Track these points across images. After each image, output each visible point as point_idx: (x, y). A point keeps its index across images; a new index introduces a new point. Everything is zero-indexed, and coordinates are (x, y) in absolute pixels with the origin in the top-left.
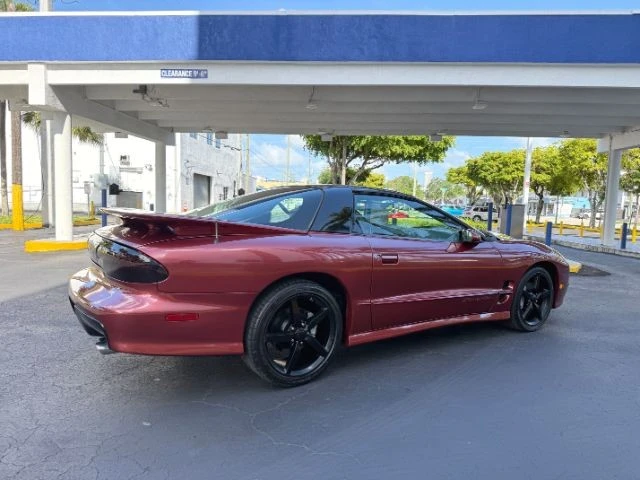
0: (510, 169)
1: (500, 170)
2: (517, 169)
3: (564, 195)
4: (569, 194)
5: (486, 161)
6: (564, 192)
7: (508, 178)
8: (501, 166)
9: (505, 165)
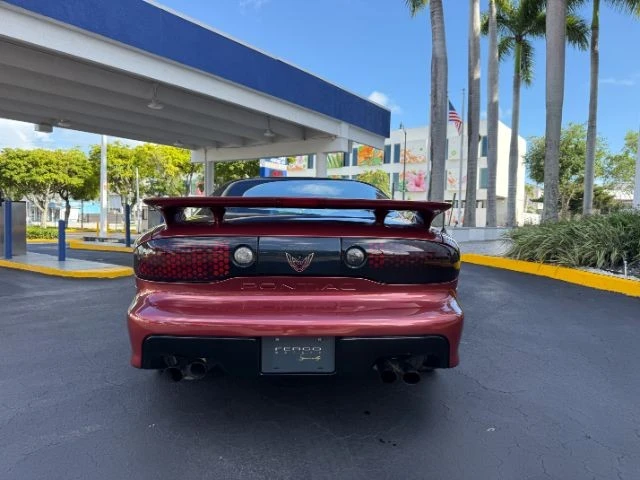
0: (43, 170)
1: (28, 171)
2: (50, 171)
3: (87, 200)
4: (92, 198)
5: (12, 158)
6: (89, 196)
7: (40, 179)
8: (30, 166)
9: (35, 164)
